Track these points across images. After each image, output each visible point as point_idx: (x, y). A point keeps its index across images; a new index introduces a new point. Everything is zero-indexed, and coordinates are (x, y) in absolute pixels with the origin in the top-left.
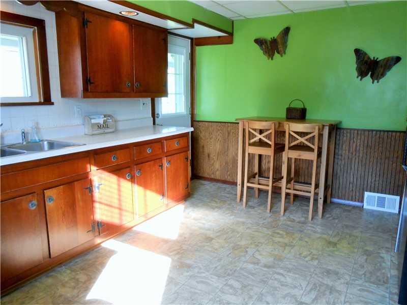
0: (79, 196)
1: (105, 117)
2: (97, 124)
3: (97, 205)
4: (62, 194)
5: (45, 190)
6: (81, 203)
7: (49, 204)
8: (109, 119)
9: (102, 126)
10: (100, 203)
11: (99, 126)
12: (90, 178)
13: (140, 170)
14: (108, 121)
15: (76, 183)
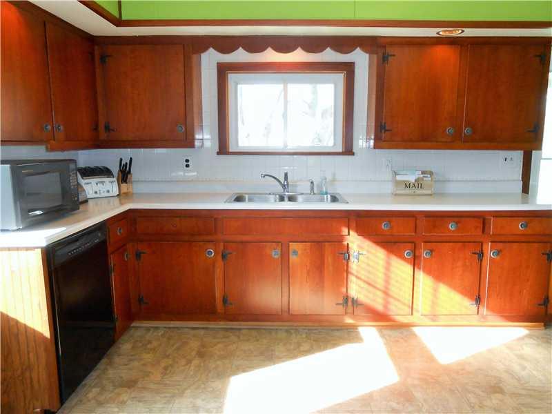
0: (329, 259)
1: (422, 174)
2: (404, 181)
3: (352, 278)
4: (308, 251)
5: (291, 242)
6: (331, 268)
7: (293, 258)
8: (426, 177)
9: (411, 185)
10: (358, 278)
11: (407, 185)
12: (345, 243)
13: (431, 251)
14: (425, 179)
15: (326, 244)
